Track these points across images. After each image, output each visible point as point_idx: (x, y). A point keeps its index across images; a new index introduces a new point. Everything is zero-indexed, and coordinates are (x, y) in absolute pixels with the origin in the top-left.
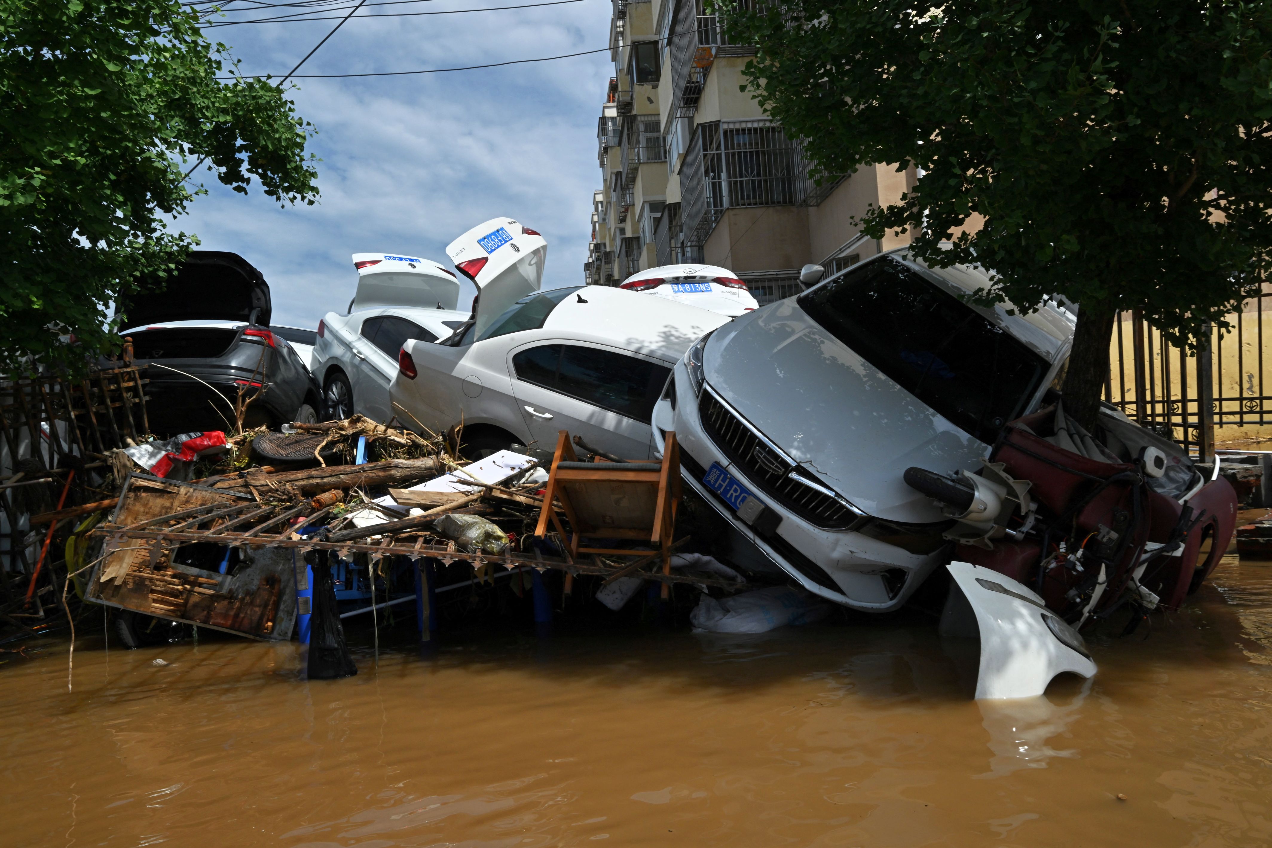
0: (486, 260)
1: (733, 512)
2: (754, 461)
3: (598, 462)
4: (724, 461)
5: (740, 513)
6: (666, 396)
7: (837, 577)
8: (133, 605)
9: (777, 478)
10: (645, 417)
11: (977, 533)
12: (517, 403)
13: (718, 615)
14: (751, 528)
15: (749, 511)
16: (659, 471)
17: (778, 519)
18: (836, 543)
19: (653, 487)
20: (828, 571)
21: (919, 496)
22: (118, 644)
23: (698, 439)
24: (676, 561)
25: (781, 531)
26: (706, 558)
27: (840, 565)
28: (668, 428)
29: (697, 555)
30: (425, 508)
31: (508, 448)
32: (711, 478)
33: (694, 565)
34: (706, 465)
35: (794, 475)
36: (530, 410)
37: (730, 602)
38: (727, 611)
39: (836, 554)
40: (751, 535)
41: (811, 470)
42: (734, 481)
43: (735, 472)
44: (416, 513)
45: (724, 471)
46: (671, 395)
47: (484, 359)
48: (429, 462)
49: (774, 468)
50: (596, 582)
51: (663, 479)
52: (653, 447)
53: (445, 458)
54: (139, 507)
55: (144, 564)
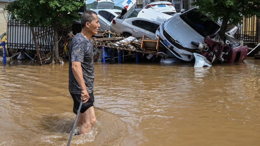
0: (128, 6)
1: (167, 46)
2: (170, 40)
3: (147, 39)
4: (166, 39)
5: (168, 47)
6: (158, 30)
9: (173, 42)
10: (155, 33)
11: (200, 50)
12: (132, 29)
13: (164, 61)
14: (170, 49)
15: (169, 46)
16: (157, 40)
17: (173, 48)
18: (181, 51)
19: (156, 42)
20: (180, 55)
21: (193, 45)
23: (163, 36)
24: (159, 53)
26: (163, 53)
28: (158, 35)
29: (161, 52)
30: (124, 44)
31: (131, 36)
32: (164, 42)
33: (161, 54)
34: (164, 40)
35: (176, 42)
36: (134, 30)
37: (166, 59)
38: (165, 60)
39: (181, 52)
40: (169, 50)
41: (178, 41)
42: (167, 42)
44: (122, 44)
45: (166, 41)
46: (159, 30)
47: (127, 22)
48: (121, 38)
49: (173, 41)
50: (148, 55)
51: (158, 41)
52: (156, 37)
53: (123, 37)
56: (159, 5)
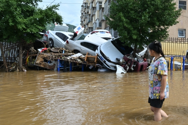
0: (78, 31)
2: (104, 56)
3: (90, 55)
4: (102, 56)
7: (110, 67)
8: (39, 66)
10: (95, 51)
12: (81, 48)
15: (103, 61)
19: (95, 58)
21: (117, 60)
22: (37, 70)
23: (99, 54)
24: (97, 65)
25: (106, 62)
26: (99, 65)
27: (110, 66)
28: (97, 53)
31: (79, 53)
32: (100, 58)
34: (100, 56)
35: (107, 58)
38: (101, 70)
40: (103, 63)
41: (109, 57)
43: (102, 57)
44: (73, 58)
46: (98, 49)
47: (77, 42)
48: (72, 54)
50: (90, 66)
51: (96, 57)
52: (95, 54)
53: (74, 53)
54: (40, 56)
55: (41, 61)
56: (100, 32)
